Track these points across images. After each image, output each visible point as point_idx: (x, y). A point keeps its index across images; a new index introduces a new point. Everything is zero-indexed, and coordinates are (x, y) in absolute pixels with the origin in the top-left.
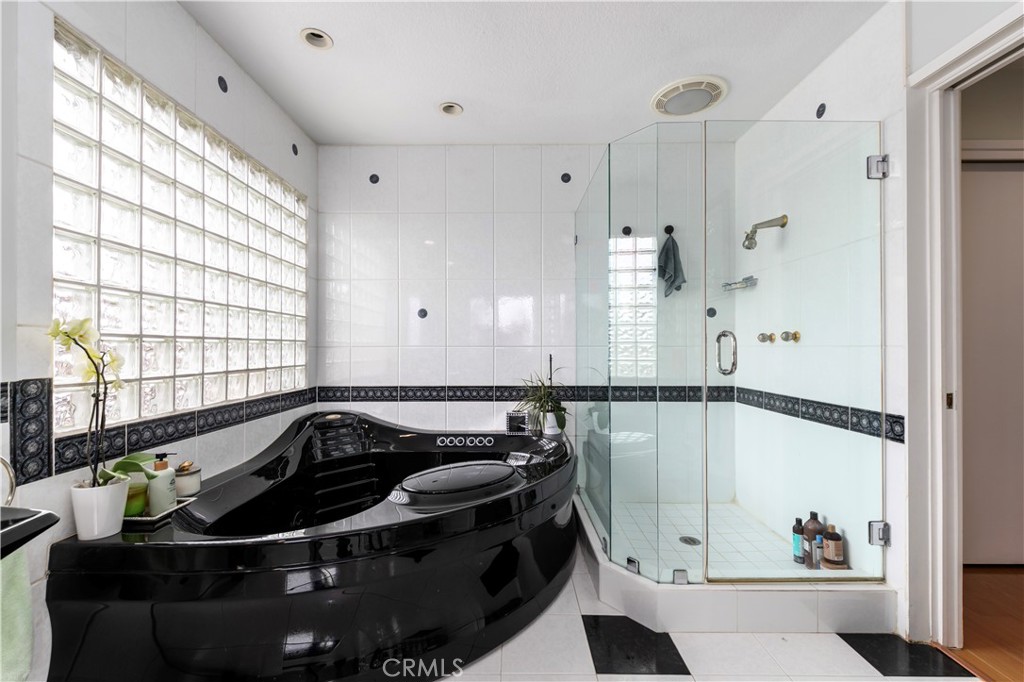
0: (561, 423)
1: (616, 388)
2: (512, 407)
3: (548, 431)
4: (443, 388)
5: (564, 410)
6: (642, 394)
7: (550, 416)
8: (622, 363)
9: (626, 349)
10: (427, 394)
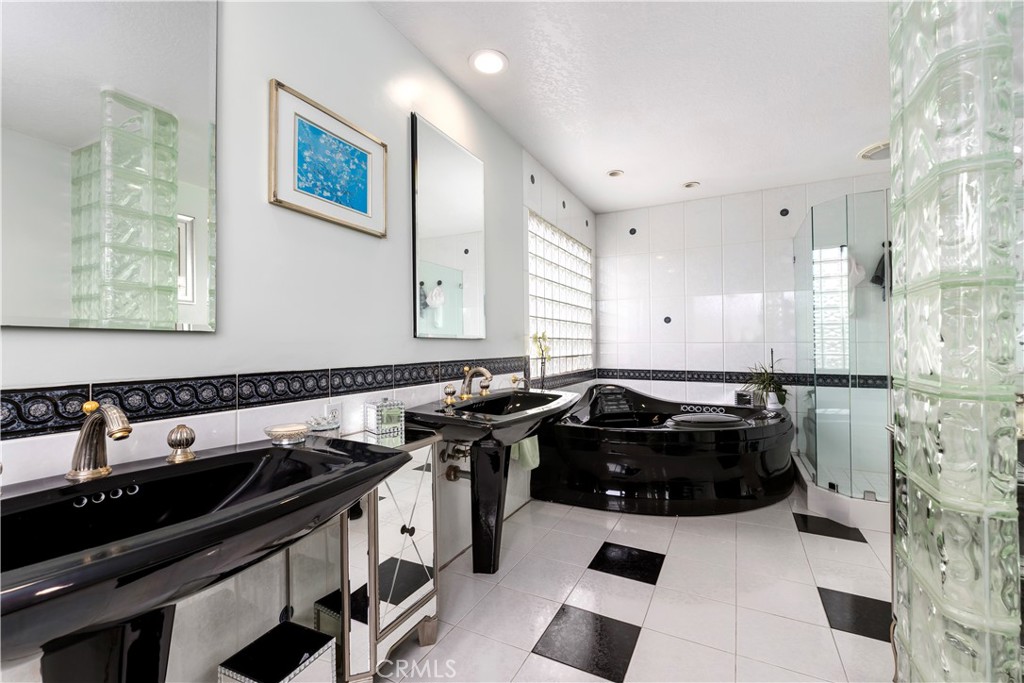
0: (782, 400)
1: (820, 376)
2: (740, 387)
3: (770, 406)
4: (684, 372)
5: (785, 391)
6: (862, 381)
7: (772, 396)
8: (828, 357)
9: (833, 345)
10: (671, 376)
